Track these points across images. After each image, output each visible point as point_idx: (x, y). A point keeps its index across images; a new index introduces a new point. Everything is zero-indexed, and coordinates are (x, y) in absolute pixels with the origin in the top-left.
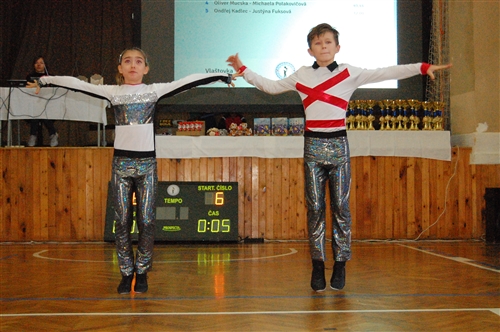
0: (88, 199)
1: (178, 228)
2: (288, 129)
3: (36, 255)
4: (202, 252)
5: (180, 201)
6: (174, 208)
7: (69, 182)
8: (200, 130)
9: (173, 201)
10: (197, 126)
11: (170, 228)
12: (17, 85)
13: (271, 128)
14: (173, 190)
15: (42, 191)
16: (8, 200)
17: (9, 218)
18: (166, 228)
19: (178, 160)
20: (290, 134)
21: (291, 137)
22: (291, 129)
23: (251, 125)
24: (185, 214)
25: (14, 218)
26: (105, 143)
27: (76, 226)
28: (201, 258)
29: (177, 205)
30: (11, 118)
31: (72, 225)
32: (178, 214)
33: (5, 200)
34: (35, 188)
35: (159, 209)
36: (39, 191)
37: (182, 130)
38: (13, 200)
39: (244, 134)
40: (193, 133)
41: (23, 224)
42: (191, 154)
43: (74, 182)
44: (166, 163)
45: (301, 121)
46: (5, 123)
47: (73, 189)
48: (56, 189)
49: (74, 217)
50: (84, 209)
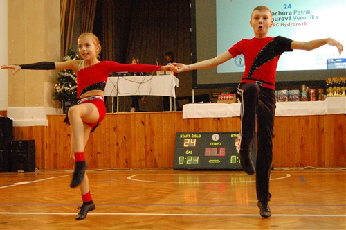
0: (162, 144)
1: (219, 161)
2: (289, 97)
3: (129, 178)
4: (233, 176)
5: (220, 144)
6: (216, 149)
7: (152, 133)
8: (232, 99)
9: (216, 144)
10: (230, 97)
11: (213, 161)
12: (122, 75)
13: (277, 97)
14: (216, 137)
15: (137, 139)
16: (117, 144)
17: (118, 155)
18: (211, 161)
19: (219, 119)
20: (289, 100)
21: (290, 102)
22: (291, 97)
24: (222, 152)
25: (121, 155)
26: (176, 109)
27: (157, 160)
28: (234, 181)
29: (218, 147)
30: (119, 95)
31: (155, 160)
32: (218, 152)
33: (115, 144)
34: (133, 137)
35: (206, 149)
36: (135, 139)
37: (221, 100)
38: (120, 145)
40: (227, 101)
41: (126, 159)
42: (226, 114)
43: (155, 133)
44: (211, 121)
45: (297, 92)
46: (115, 98)
47: (156, 138)
48: (146, 137)
49: (156, 154)
50: (162, 150)
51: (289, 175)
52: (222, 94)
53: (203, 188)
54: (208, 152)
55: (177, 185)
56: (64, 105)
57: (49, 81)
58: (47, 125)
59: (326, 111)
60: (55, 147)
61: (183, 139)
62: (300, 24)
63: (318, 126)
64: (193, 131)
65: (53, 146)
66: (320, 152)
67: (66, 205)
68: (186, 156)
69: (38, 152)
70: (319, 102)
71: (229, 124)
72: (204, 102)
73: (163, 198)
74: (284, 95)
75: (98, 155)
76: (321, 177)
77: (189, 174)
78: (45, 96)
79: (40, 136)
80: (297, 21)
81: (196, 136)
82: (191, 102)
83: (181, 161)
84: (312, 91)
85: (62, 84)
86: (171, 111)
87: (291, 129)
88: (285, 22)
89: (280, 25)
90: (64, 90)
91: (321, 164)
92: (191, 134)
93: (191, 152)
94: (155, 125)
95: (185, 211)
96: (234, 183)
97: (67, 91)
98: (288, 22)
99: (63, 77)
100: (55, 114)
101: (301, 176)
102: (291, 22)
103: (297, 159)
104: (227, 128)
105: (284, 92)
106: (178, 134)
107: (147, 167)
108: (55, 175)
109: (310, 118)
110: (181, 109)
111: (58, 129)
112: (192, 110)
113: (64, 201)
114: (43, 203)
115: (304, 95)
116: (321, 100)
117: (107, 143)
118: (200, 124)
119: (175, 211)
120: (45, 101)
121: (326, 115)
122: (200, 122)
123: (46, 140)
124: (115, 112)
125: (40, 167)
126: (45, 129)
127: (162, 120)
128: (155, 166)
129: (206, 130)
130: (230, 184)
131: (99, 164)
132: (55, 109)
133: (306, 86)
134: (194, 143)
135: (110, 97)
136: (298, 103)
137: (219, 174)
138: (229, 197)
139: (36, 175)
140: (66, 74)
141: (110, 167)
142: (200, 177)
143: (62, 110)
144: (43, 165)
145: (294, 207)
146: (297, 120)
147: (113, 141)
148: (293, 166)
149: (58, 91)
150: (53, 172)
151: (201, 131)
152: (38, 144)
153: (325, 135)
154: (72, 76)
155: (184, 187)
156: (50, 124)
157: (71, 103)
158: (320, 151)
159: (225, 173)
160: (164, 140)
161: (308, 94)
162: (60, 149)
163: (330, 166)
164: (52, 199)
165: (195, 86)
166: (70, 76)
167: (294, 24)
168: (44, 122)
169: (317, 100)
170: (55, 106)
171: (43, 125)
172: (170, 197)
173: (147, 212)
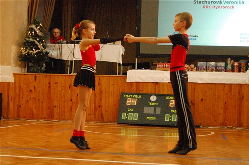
0: (109, 103)
2: (216, 68)
4: (167, 131)
5: (157, 104)
6: (153, 108)
7: (101, 92)
8: (168, 67)
9: (153, 104)
10: (167, 65)
11: (151, 118)
12: (78, 43)
13: (206, 68)
14: (153, 98)
16: (71, 100)
17: (71, 109)
19: (157, 83)
20: (216, 70)
21: (217, 73)
22: (217, 68)
23: (196, 66)
24: (159, 111)
25: (73, 109)
26: (121, 73)
27: (104, 115)
28: (167, 136)
29: (155, 106)
30: (74, 59)
31: (102, 114)
32: (155, 111)
35: (145, 108)
37: (159, 67)
38: (73, 100)
39: (192, 70)
40: (164, 69)
42: (163, 80)
43: (104, 92)
44: (150, 84)
45: (223, 64)
46: (71, 62)
47: (103, 96)
48: (95, 95)
49: (103, 110)
50: (108, 106)
51: (213, 133)
52: (161, 62)
53: (141, 140)
54: (147, 110)
55: (120, 137)
56: (28, 65)
57: (16, 45)
58: (13, 81)
59: (247, 81)
60: (19, 100)
61: (126, 99)
62: (228, 8)
63: (239, 93)
64: (135, 92)
65: (17, 99)
66: (240, 115)
67: (26, 149)
68: (128, 112)
69: (5, 104)
70: (241, 73)
71: (166, 88)
72: (146, 69)
73: (107, 147)
74: (212, 66)
75: (55, 109)
76: (239, 135)
77: (130, 128)
78: (12, 57)
79: (7, 90)
80: (226, 5)
81: (137, 97)
82: (134, 68)
83: (124, 116)
84: (236, 64)
85: (27, 48)
86: (117, 75)
87: (217, 94)
88: (216, 5)
89: (211, 7)
90: (28, 53)
91: (240, 125)
92: (133, 94)
93: (133, 110)
94: (104, 86)
95: (124, 159)
96: (167, 138)
97: (31, 54)
98: (219, 5)
99: (28, 42)
100: (20, 72)
101: (223, 134)
102: (221, 5)
103: (220, 120)
104: (163, 91)
105: (213, 63)
106: (122, 94)
107: (95, 120)
108: (18, 123)
109: (233, 86)
110: (126, 74)
111: (22, 85)
112: (135, 75)
113: (24, 146)
114: (7, 147)
115: (229, 67)
116: (243, 72)
117: (63, 99)
118: (141, 87)
119: (116, 158)
120: (12, 61)
121: (246, 84)
122: (141, 84)
123: (12, 94)
124: (70, 73)
125: (6, 116)
126: (11, 85)
127: (109, 82)
128: (102, 119)
129: (145, 92)
130: (164, 138)
131: (56, 116)
132: (20, 68)
133: (231, 59)
134: (135, 102)
135: (67, 61)
136: (223, 73)
137: (155, 129)
138: (162, 149)
139: (2, 123)
140: (31, 39)
141: (64, 119)
142: (139, 131)
143: (26, 69)
144: (8, 114)
145: (216, 160)
146: (222, 87)
147: (68, 97)
148: (216, 126)
149: (23, 53)
150: (16, 121)
151: (141, 92)
152: (5, 97)
153: (245, 101)
154: (36, 42)
155: (125, 138)
156: (15, 80)
157: (34, 64)
158: (240, 113)
159: (160, 129)
160: (110, 98)
161: (233, 66)
162: (23, 102)
163: (247, 127)
164: (14, 144)
165: (138, 55)
166: (34, 42)
167: (224, 8)
168: (10, 79)
169: (239, 71)
170: (20, 66)
171: (10, 81)
172: (113, 146)
173: (93, 158)
